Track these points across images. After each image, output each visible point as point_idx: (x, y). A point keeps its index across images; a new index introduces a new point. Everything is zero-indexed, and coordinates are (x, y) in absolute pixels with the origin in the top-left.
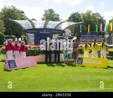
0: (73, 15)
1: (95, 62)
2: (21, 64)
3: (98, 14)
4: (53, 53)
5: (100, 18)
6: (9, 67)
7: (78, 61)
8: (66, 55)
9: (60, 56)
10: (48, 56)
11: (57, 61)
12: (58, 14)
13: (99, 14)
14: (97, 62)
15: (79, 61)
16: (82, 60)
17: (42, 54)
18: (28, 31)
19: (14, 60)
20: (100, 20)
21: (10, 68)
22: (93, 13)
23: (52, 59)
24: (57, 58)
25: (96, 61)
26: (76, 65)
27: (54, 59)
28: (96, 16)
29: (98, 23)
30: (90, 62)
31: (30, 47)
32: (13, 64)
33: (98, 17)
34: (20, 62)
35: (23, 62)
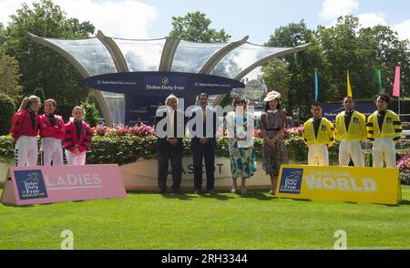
0: (282, 35)
1: (350, 184)
2: (63, 185)
3: (385, 29)
4: (188, 154)
5: (391, 46)
6: (20, 194)
7: (283, 183)
8: (239, 160)
9: (217, 168)
10: (170, 168)
11: (204, 184)
12: (223, 33)
13: (391, 32)
14: (359, 184)
15: (287, 180)
16: (301, 176)
17: (146, 157)
18: (99, 82)
19: (39, 172)
20: (395, 52)
21: (21, 198)
22: (366, 27)
23: (184, 177)
24: (204, 176)
25: (353, 181)
26: (277, 194)
27: (192, 176)
28: (378, 39)
29: (383, 64)
30: (329, 183)
31: (101, 133)
32: (34, 185)
33: (385, 43)
34: (60, 178)
35: (73, 181)
